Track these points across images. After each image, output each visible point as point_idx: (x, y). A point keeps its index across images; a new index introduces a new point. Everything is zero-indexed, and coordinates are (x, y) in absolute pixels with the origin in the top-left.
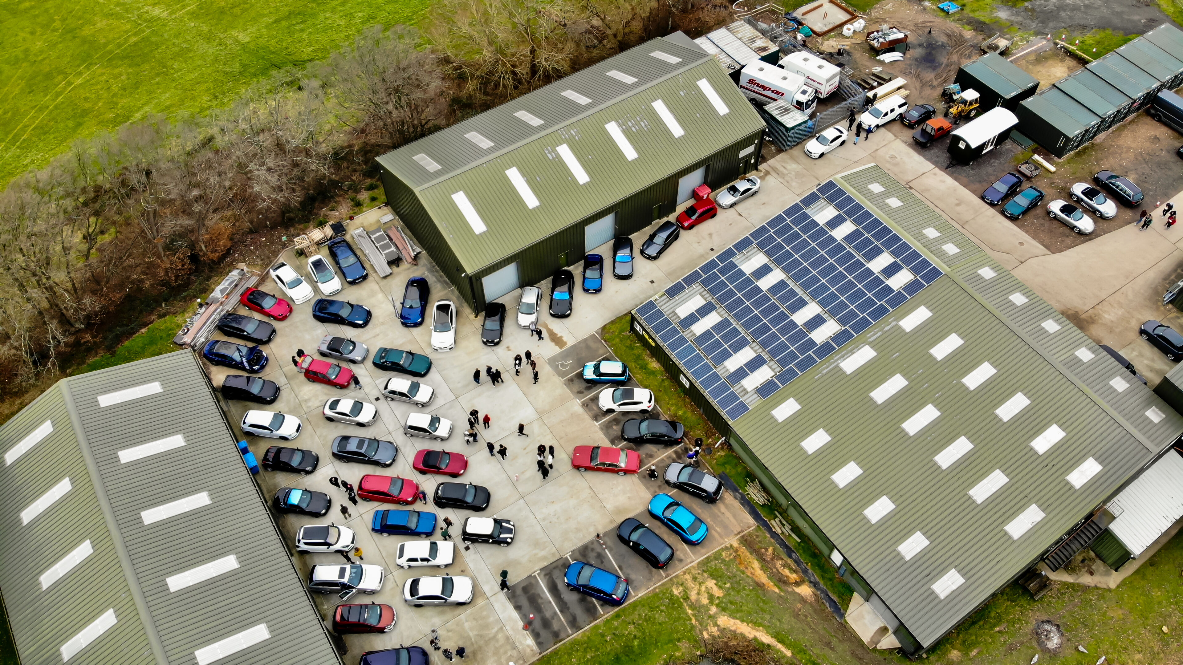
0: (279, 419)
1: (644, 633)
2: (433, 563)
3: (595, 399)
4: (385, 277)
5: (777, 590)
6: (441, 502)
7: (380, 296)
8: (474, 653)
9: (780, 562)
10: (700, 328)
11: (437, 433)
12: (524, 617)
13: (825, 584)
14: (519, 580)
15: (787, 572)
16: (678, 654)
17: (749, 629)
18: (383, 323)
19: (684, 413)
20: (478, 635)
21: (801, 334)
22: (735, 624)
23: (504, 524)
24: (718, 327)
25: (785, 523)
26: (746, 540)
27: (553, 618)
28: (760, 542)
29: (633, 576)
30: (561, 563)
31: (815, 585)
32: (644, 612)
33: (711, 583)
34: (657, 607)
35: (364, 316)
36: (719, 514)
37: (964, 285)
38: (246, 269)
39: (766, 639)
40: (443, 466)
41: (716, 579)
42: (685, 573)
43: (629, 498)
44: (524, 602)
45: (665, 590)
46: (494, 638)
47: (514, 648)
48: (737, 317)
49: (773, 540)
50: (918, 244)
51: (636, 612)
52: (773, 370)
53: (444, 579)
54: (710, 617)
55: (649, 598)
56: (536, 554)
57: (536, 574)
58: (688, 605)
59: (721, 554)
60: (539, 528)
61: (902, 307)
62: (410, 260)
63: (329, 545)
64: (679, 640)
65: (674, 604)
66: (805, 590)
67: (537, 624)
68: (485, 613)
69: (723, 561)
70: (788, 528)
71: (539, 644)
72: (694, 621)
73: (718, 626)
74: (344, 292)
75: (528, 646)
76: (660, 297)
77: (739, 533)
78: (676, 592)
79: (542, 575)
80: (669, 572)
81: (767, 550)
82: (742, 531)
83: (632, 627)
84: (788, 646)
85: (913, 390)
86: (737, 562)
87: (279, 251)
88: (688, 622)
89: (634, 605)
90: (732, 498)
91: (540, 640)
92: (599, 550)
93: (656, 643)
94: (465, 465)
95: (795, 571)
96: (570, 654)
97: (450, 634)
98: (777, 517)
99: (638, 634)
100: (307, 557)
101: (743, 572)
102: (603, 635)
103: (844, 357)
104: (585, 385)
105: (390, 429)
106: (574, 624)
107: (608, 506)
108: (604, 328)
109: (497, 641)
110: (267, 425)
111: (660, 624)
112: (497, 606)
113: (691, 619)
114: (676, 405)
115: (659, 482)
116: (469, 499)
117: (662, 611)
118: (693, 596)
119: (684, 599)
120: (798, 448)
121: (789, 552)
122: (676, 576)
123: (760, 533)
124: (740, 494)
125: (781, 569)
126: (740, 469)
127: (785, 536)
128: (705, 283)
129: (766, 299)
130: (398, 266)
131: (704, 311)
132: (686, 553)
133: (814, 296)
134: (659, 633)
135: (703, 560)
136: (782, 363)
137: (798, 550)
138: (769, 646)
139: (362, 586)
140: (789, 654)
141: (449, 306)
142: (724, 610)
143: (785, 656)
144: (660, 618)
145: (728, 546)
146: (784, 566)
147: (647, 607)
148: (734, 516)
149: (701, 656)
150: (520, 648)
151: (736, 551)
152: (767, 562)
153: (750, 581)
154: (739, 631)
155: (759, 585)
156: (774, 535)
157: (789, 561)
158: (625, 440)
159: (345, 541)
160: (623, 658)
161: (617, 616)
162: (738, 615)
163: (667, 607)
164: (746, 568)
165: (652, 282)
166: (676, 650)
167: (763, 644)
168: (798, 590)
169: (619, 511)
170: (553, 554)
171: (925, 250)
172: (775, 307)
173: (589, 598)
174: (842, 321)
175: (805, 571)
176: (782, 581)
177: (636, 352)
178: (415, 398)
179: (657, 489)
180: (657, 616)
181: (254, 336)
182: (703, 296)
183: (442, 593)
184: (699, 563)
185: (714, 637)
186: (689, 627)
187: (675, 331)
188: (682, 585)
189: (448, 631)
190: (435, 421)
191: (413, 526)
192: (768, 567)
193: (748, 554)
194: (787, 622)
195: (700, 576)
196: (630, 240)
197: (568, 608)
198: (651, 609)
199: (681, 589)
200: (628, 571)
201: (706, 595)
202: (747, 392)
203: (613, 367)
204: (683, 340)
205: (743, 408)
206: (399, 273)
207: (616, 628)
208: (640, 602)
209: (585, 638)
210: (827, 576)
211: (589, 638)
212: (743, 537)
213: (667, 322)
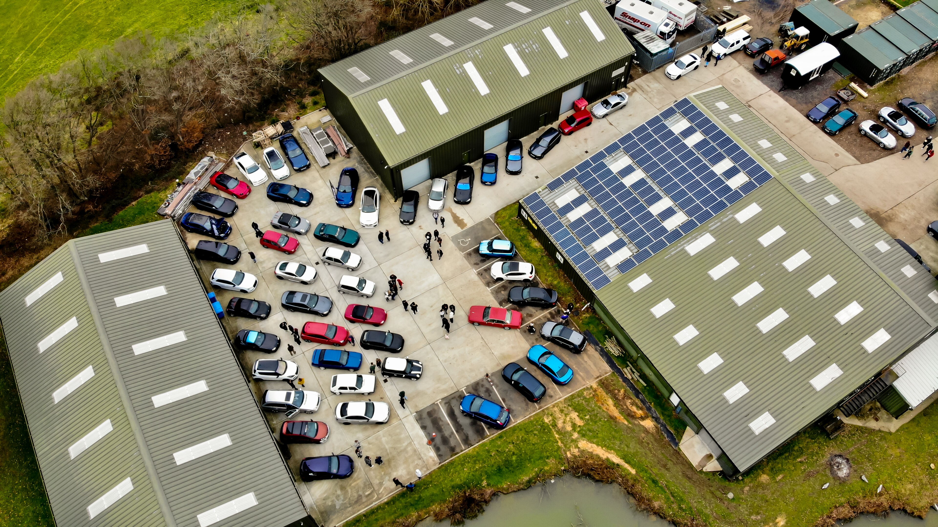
0: (240, 276)
1: (520, 451)
2: (359, 391)
3: (488, 270)
4: (324, 167)
5: (626, 423)
6: (366, 345)
7: (320, 182)
8: (389, 461)
9: (630, 401)
10: (573, 216)
11: (364, 292)
12: (428, 434)
13: (664, 419)
14: (425, 406)
15: (634, 409)
16: (546, 468)
17: (603, 452)
18: (322, 204)
19: (559, 283)
20: (392, 448)
21: (656, 223)
22: (592, 447)
23: (414, 363)
24: (588, 216)
25: (634, 370)
26: (603, 383)
27: (450, 436)
28: (614, 385)
29: (513, 407)
30: (457, 394)
31: (656, 419)
32: (521, 434)
33: (574, 415)
34: (531, 431)
35: (308, 197)
36: (583, 362)
37: (789, 187)
38: (214, 157)
39: (616, 459)
40: (368, 318)
41: (578, 412)
42: (554, 406)
43: (512, 347)
44: (428, 423)
45: (538, 418)
46: (405, 450)
47: (420, 458)
48: (605, 208)
49: (624, 384)
50: (754, 152)
51: (515, 435)
52: (631, 251)
53: (367, 404)
54: (572, 441)
55: (525, 424)
56: (438, 388)
57: (438, 402)
58: (555, 431)
59: (583, 393)
60: (441, 368)
61: (737, 204)
62: (344, 154)
63: (278, 375)
64: (548, 457)
65: (544, 429)
66: (649, 424)
67: (438, 441)
68: (398, 431)
69: (585, 398)
70: (636, 375)
71: (439, 456)
72: (560, 444)
73: (579, 448)
74: (291, 177)
75: (431, 457)
76: (543, 190)
77: (598, 377)
78: (546, 421)
79: (443, 404)
80: (542, 405)
81: (619, 391)
82: (600, 376)
83: (511, 446)
84: (633, 466)
85: (743, 269)
86: (595, 400)
87: (241, 143)
88: (555, 444)
89: (514, 429)
90: (593, 350)
91: (440, 453)
92: (487, 386)
93: (530, 459)
94: (385, 317)
95: (641, 409)
96: (462, 465)
97: (371, 446)
98: (628, 366)
99: (516, 452)
100: (261, 383)
101: (600, 407)
102: (488, 451)
103: (689, 242)
104: (481, 258)
105: (327, 287)
106: (467, 441)
107: (496, 353)
108: (497, 213)
109: (407, 452)
110: (230, 280)
111: (533, 445)
112: (407, 426)
113: (557, 442)
114: (552, 276)
115: (536, 336)
116: (388, 343)
117: (535, 435)
118: (560, 424)
119: (553, 426)
120: (648, 313)
121: (637, 393)
122: (547, 409)
123: (614, 378)
124: (600, 347)
125: (630, 407)
126: (600, 328)
127: (635, 381)
128: (579, 180)
129: (629, 193)
130: (334, 158)
131: (578, 202)
132: (555, 391)
133: (667, 192)
134: (533, 451)
135: (568, 397)
136: (639, 245)
137: (644, 392)
138: (618, 465)
139: (303, 407)
140: (633, 472)
141: (374, 191)
142: (584, 436)
143: (630, 473)
144: (534, 440)
145: (589, 387)
146: (632, 404)
147: (523, 431)
148: (595, 364)
149: (564, 470)
150: (425, 458)
151: (595, 391)
152: (619, 400)
153: (605, 415)
154: (595, 453)
155: (612, 418)
156: (625, 380)
157: (637, 401)
158: (511, 302)
159: (290, 372)
160: (504, 469)
161: (500, 437)
162: (595, 440)
163: (539, 432)
164: (603, 404)
165: (537, 177)
166: (545, 465)
167: (614, 464)
168: (643, 423)
169: (504, 357)
170: (452, 388)
171: (759, 157)
172: (635, 201)
173: (478, 422)
174: (689, 213)
175: (649, 409)
176: (630, 416)
177: (522, 234)
178: (347, 264)
179: (535, 341)
180: (531, 438)
181: (221, 210)
182: (577, 190)
183: (366, 414)
184: (565, 399)
185: (575, 457)
186: (556, 447)
187: (554, 218)
188: (551, 415)
189: (369, 444)
190: (362, 282)
191: (344, 362)
192: (619, 405)
193: (604, 394)
194: (633, 447)
195: (565, 409)
196: (520, 142)
197: (463, 430)
198: (527, 433)
199: (550, 418)
200: (509, 403)
201: (570, 424)
202: (610, 268)
203: (503, 245)
204: (560, 225)
205: (606, 280)
206: (335, 164)
207: (499, 446)
208: (518, 427)
209: (475, 453)
210: (666, 413)
211: (477, 453)
212: (601, 380)
213: (548, 211)
